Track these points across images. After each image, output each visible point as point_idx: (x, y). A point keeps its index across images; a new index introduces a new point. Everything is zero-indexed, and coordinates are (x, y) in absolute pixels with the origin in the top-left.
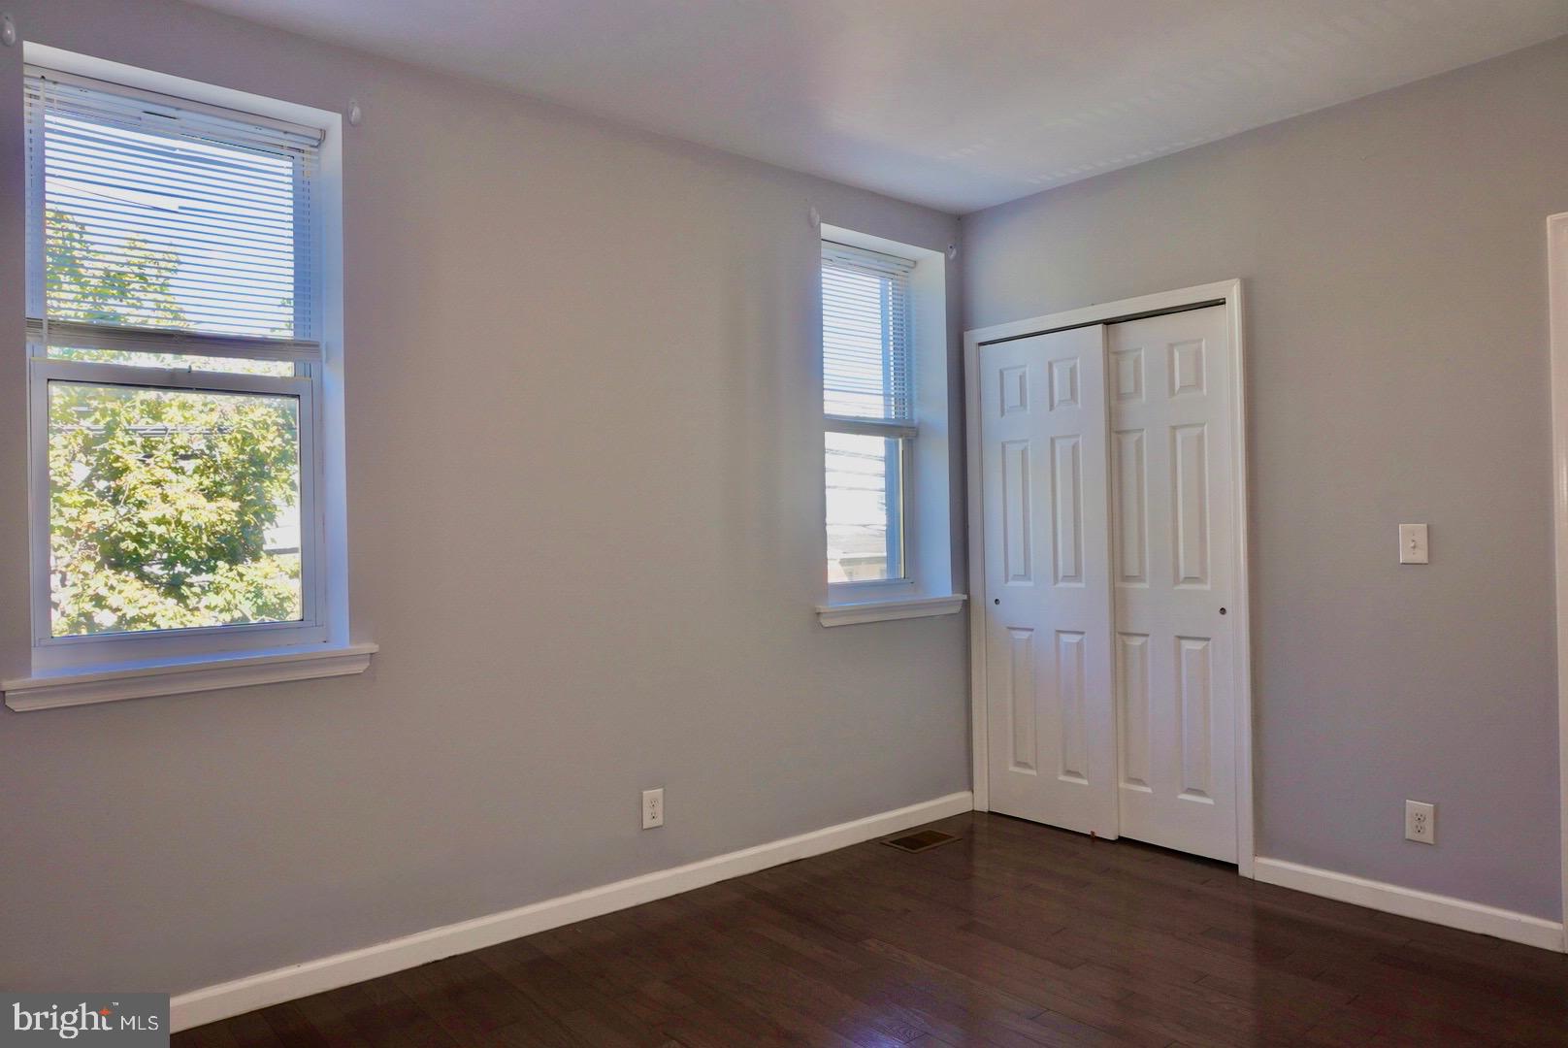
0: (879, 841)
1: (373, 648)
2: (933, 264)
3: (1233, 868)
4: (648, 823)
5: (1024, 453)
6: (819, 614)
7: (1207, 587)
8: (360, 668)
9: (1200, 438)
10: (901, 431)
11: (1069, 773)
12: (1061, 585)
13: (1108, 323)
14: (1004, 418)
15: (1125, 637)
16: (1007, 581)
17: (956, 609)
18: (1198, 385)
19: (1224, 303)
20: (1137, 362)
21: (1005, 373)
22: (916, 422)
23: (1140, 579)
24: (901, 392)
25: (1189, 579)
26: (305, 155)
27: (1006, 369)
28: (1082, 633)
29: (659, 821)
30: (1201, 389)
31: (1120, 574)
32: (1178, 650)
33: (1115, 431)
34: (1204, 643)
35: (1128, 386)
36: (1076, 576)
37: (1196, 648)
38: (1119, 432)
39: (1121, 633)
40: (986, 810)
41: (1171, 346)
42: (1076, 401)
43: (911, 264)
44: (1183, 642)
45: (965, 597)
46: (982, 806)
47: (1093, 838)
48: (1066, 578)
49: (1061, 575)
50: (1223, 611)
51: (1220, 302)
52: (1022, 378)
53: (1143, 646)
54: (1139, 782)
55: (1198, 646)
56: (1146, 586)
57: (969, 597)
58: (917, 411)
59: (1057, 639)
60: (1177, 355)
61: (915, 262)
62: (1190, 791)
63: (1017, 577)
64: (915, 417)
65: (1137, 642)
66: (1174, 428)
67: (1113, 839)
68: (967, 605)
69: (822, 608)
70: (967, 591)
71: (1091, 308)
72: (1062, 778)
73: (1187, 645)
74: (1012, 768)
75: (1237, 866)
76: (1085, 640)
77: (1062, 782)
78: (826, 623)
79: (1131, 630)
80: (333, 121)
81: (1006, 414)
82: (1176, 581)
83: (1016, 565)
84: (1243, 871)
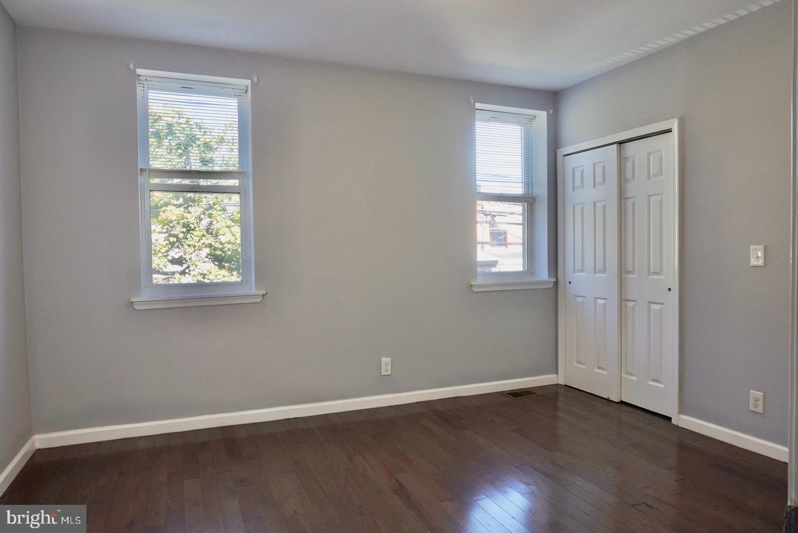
0: (502, 393)
1: (264, 292)
2: (542, 117)
3: (669, 419)
4: (384, 373)
5: (582, 209)
6: (472, 286)
7: (663, 277)
8: (259, 300)
9: (661, 201)
10: (528, 200)
11: (599, 368)
12: (597, 275)
13: (620, 143)
14: (574, 192)
15: (625, 302)
16: (574, 272)
17: (551, 286)
18: (661, 173)
19: (671, 131)
20: (633, 163)
21: (575, 169)
22: (534, 194)
23: (633, 272)
24: (528, 180)
25: (655, 273)
26: (242, 97)
27: (576, 168)
28: (606, 299)
29: (389, 373)
30: (662, 175)
31: (623, 270)
32: (649, 308)
33: (622, 197)
34: (661, 306)
35: (629, 175)
36: (604, 270)
37: (657, 308)
38: (625, 198)
39: (622, 300)
40: (563, 384)
41: (649, 154)
42: (605, 183)
43: (533, 117)
44: (652, 305)
45: (555, 280)
46: (562, 381)
47: (608, 400)
48: (600, 272)
49: (597, 270)
50: (669, 289)
51: (669, 131)
52: (582, 172)
53: (633, 307)
54: (631, 374)
55: (658, 307)
56: (635, 276)
57: (557, 280)
58: (535, 189)
59: (595, 302)
60: (651, 158)
61: (535, 116)
62: (654, 380)
63: (579, 271)
64: (534, 192)
65: (631, 304)
66: (650, 196)
67: (616, 401)
68: (556, 283)
69: (473, 283)
70: (557, 277)
71: (612, 135)
72: (596, 370)
73: (653, 306)
74: (576, 365)
75: (671, 418)
76: (607, 303)
77: (596, 372)
78: (475, 290)
79: (627, 299)
80: (248, 82)
81: (575, 190)
82: (649, 274)
83: (578, 266)
84: (674, 421)
